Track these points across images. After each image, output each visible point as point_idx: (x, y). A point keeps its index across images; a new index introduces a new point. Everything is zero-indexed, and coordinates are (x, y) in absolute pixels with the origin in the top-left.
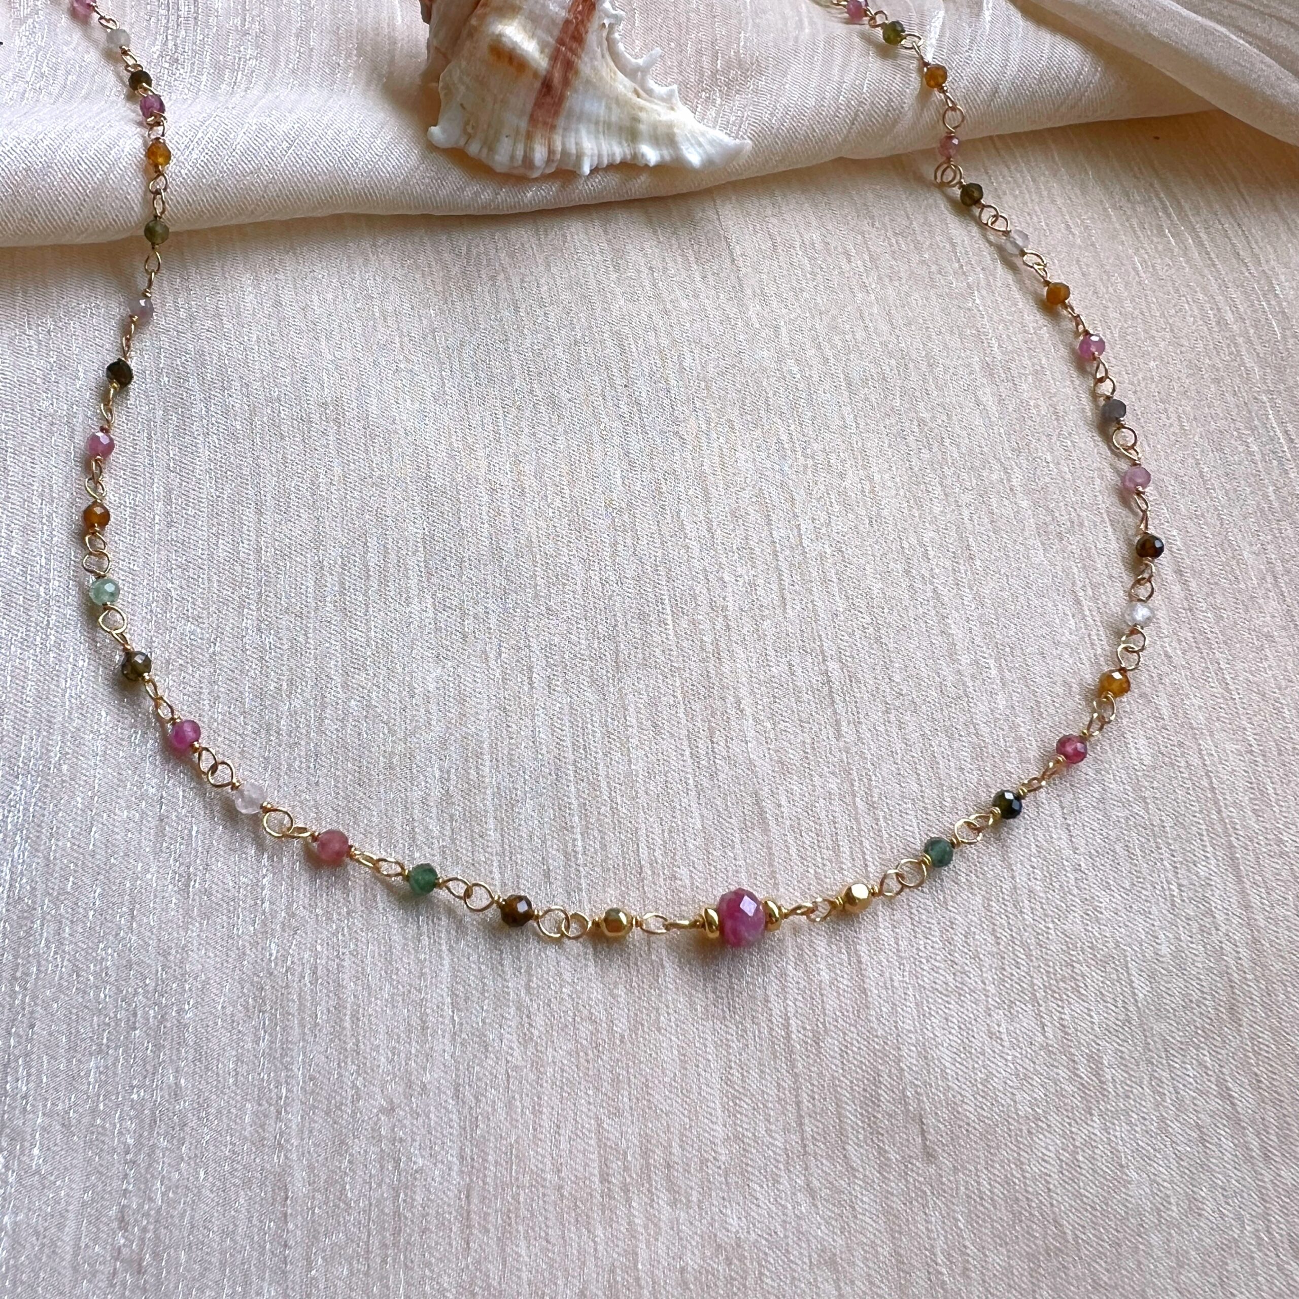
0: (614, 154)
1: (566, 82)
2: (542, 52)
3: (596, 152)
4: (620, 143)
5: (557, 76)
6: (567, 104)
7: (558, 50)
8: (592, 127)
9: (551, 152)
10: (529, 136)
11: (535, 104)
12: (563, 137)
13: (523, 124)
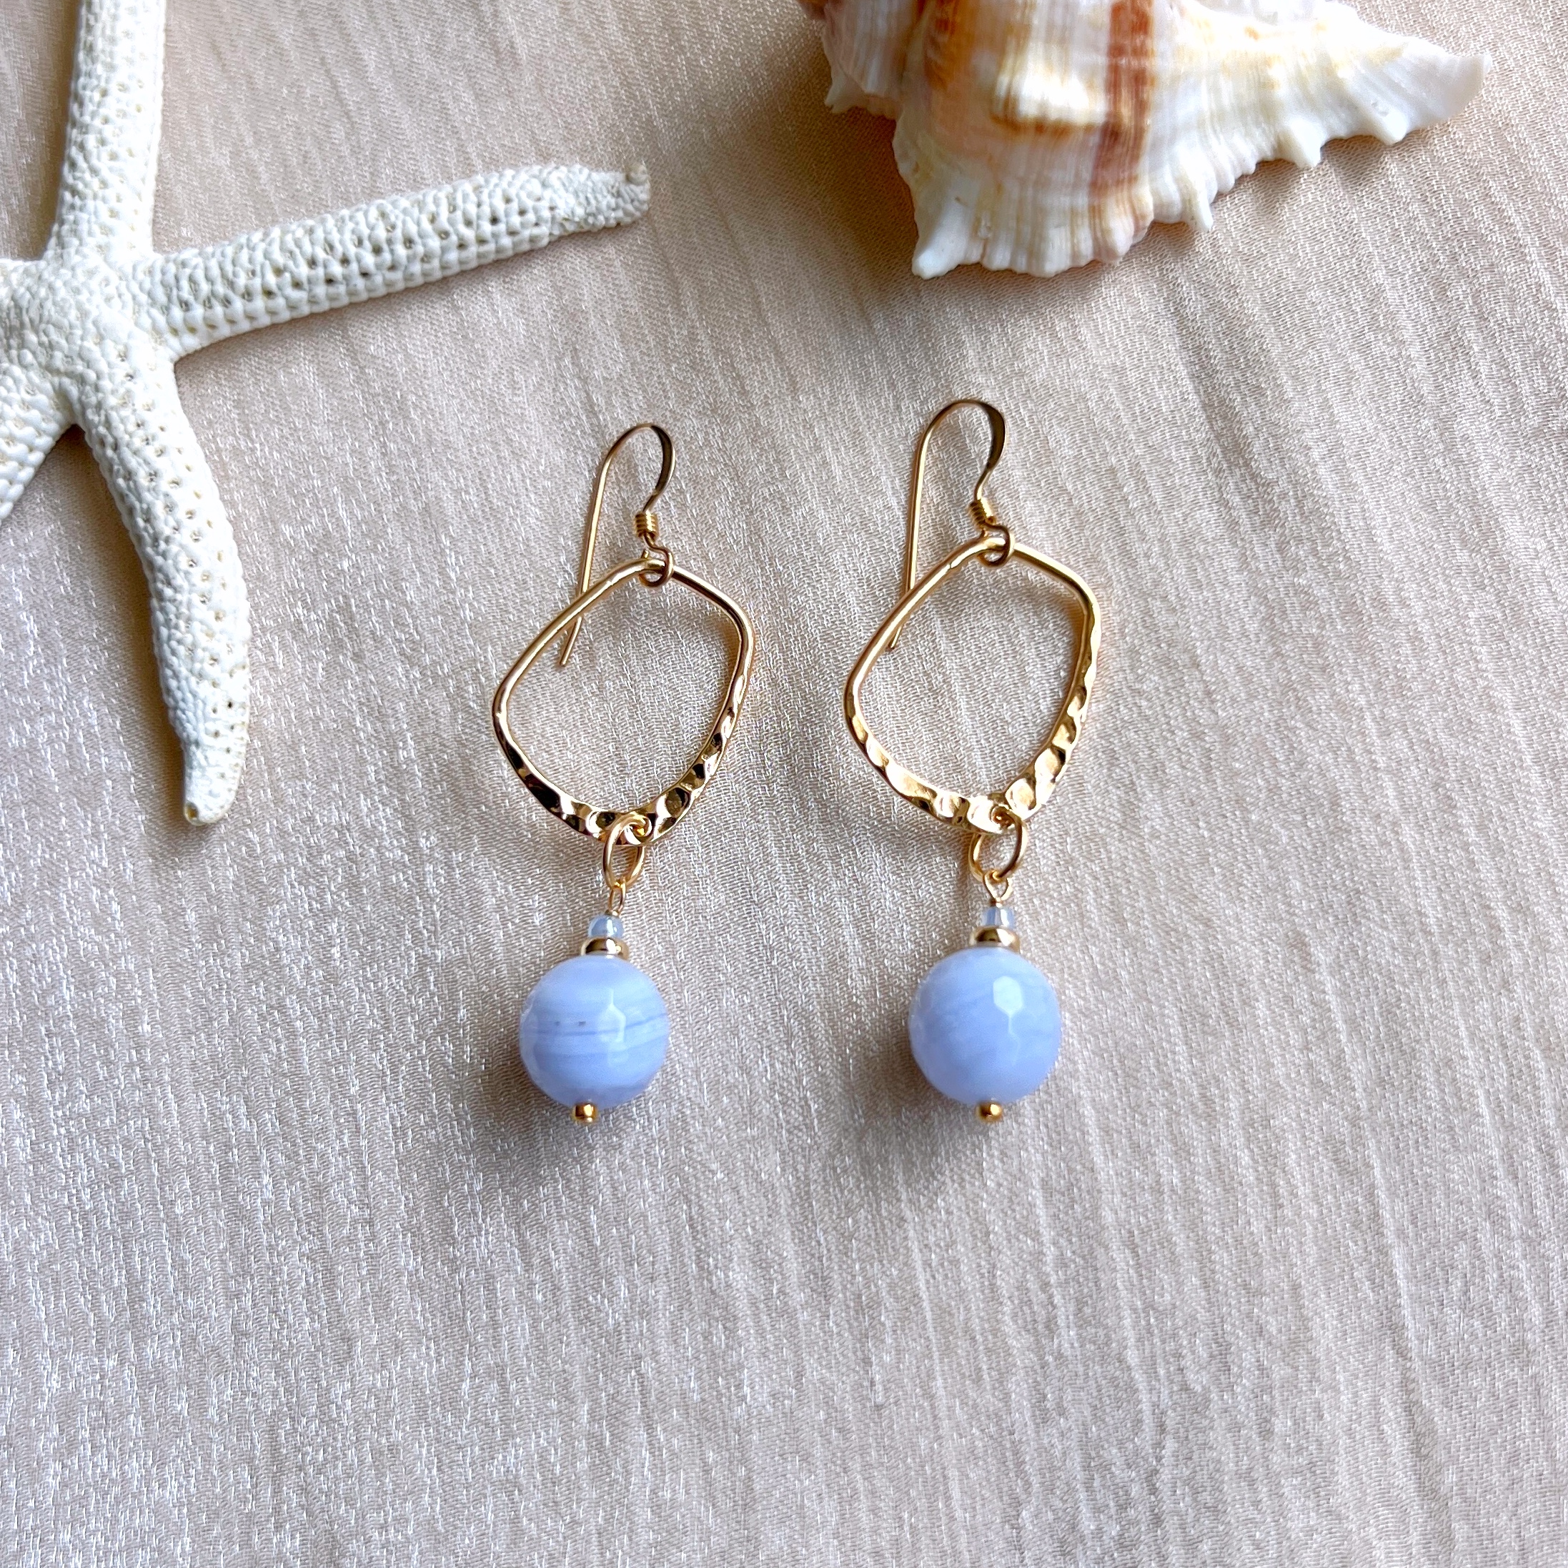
0: (1242, 161)
1: (1141, 107)
2: (1090, 86)
3: (1213, 175)
4: (1248, 134)
5: (1126, 112)
6: (1148, 139)
7: (1114, 70)
8: (1195, 135)
9: (1137, 218)
10: (1096, 213)
11: (1096, 167)
12: (1152, 180)
13: (1082, 200)
